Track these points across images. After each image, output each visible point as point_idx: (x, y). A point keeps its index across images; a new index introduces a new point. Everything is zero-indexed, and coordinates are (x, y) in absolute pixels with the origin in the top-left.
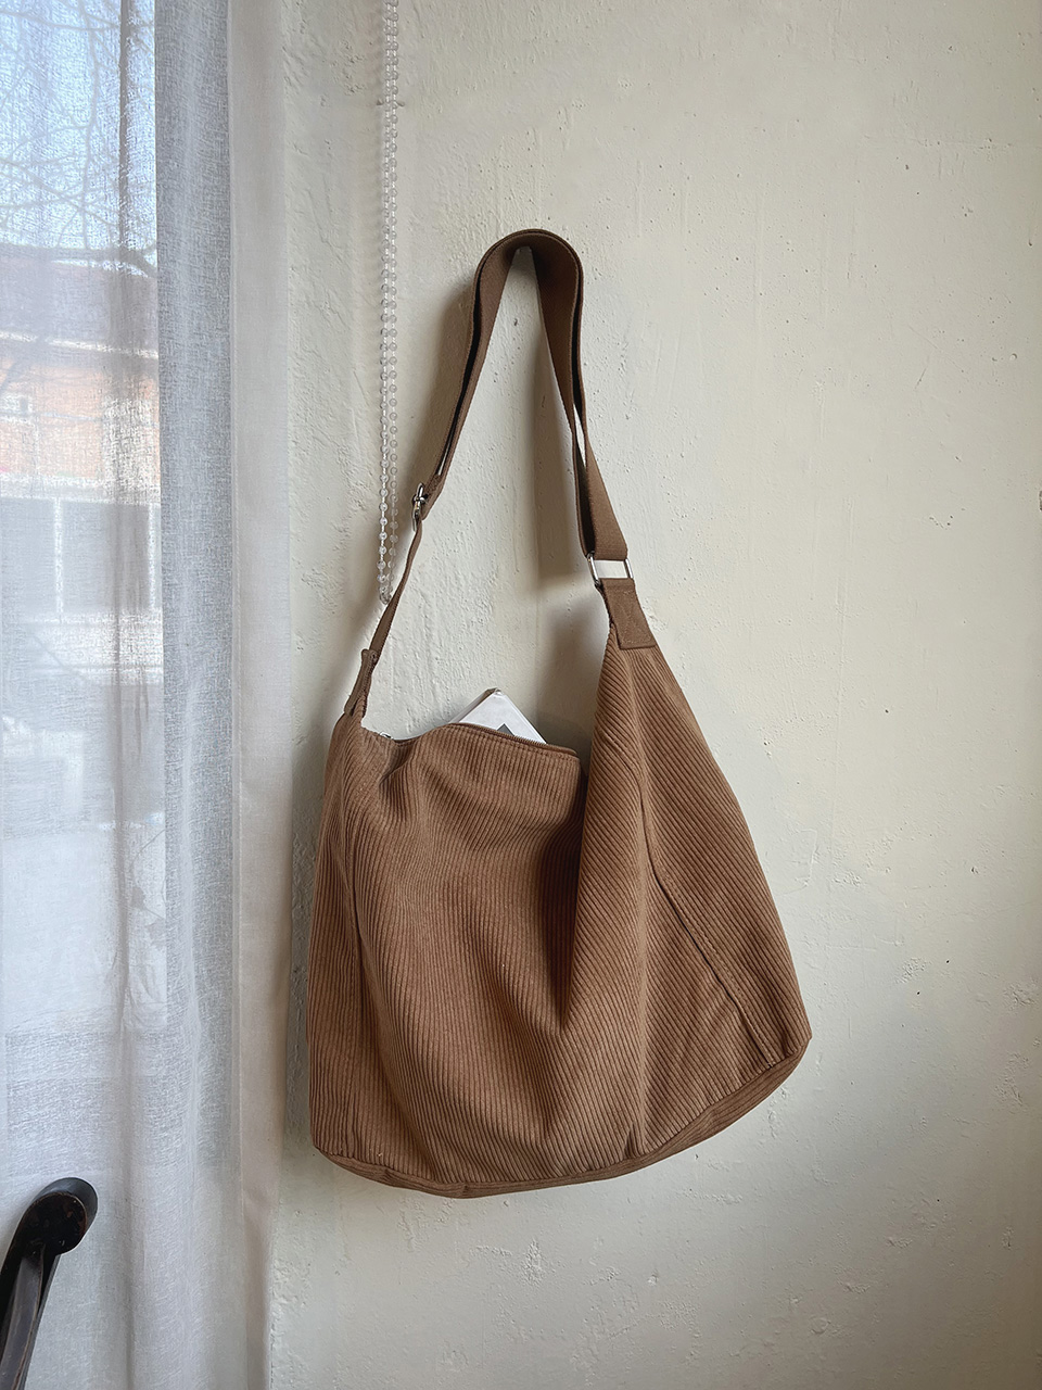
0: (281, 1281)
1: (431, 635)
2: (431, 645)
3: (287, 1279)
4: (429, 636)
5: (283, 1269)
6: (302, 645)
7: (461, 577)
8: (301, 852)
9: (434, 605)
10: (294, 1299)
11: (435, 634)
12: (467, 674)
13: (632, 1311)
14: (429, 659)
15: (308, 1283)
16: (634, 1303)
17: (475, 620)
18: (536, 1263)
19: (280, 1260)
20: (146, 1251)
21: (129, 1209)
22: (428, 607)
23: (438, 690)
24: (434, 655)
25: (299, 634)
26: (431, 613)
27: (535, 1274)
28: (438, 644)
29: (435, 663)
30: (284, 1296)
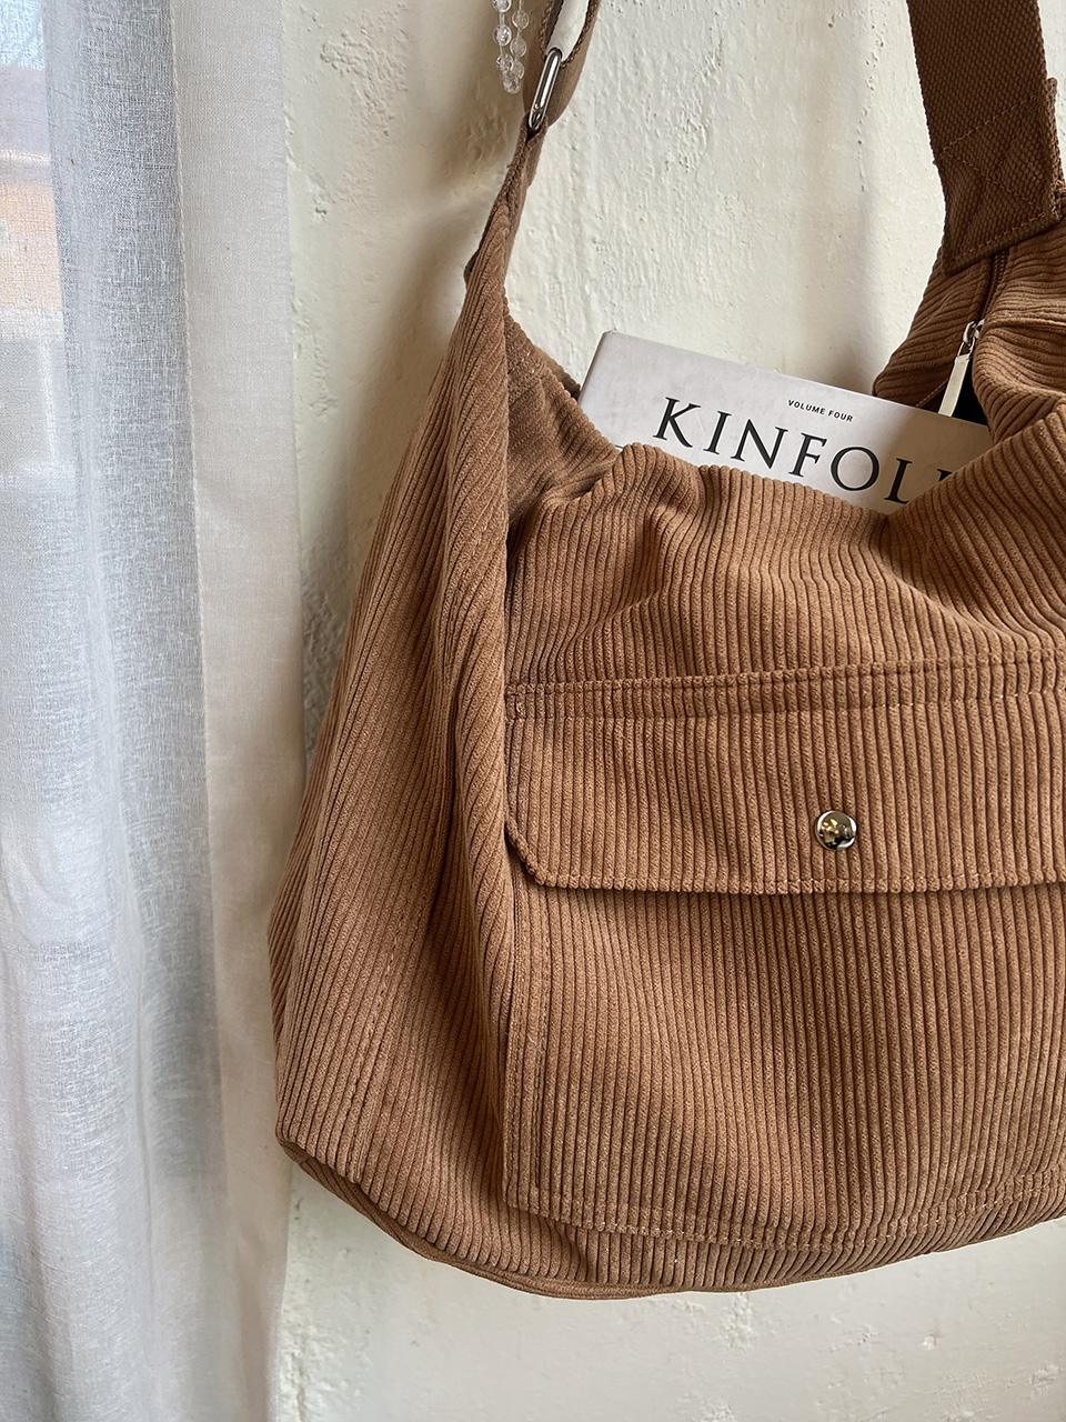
0: (320, 1358)
1: (583, 189)
2: (582, 210)
3: (331, 1355)
4: (580, 191)
5: (325, 1340)
6: (324, 204)
7: (646, 61)
8: (335, 628)
9: (590, 122)
10: (344, 1384)
11: (590, 186)
12: (652, 275)
13: (893, 1387)
14: (579, 241)
15: (367, 1359)
16: (897, 1377)
17: (671, 158)
18: (745, 1322)
19: (318, 1326)
20: (75, 1341)
21: (37, 1271)
22: (577, 126)
23: (595, 306)
24: (588, 231)
25: (318, 180)
26: (584, 140)
27: (743, 1339)
28: (596, 207)
29: (591, 251)
30: (326, 1380)
